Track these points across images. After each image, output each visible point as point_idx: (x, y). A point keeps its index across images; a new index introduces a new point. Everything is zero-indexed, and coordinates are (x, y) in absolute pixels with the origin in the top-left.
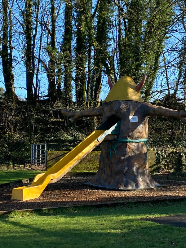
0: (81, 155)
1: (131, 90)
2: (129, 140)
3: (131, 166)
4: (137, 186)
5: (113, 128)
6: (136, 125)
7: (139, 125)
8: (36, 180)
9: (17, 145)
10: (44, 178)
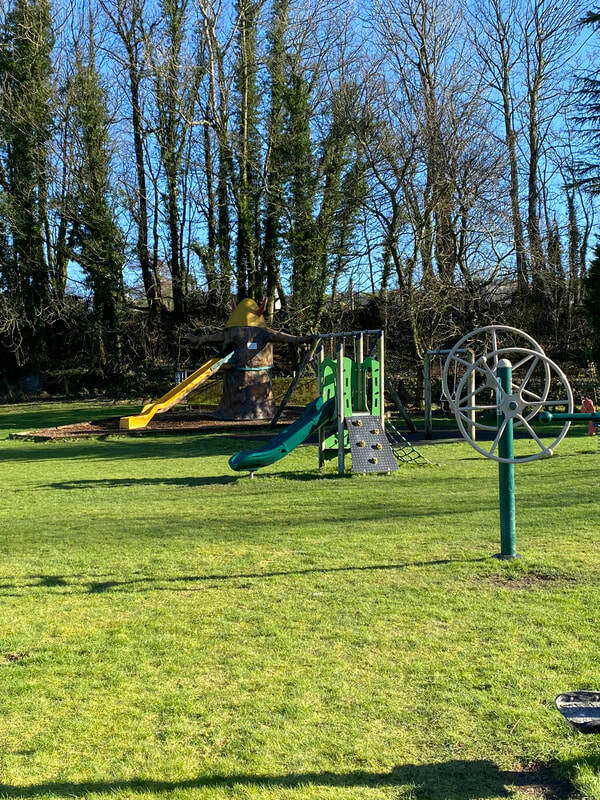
0: (190, 386)
1: (250, 315)
2: (247, 368)
3: (249, 396)
4: (255, 416)
5: (230, 356)
6: (254, 353)
7: (257, 353)
8: (144, 411)
9: (161, 373)
10: (151, 408)
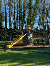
4: (30, 45)
8: (11, 44)
10: (13, 44)
